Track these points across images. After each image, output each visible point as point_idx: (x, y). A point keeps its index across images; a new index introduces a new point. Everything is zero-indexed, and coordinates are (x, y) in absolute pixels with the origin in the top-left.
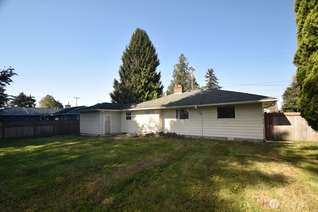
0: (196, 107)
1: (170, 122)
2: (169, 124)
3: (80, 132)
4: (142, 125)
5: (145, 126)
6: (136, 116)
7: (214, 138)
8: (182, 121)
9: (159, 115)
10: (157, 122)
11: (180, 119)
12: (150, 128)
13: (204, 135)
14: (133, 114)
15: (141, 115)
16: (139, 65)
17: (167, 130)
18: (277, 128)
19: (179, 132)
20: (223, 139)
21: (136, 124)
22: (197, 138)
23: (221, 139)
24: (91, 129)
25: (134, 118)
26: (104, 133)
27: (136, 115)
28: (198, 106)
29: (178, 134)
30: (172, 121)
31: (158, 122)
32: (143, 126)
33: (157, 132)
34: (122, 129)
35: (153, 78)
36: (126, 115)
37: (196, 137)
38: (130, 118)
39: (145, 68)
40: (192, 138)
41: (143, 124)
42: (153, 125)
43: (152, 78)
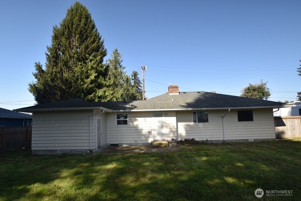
0: (229, 110)
1: (186, 127)
2: (184, 129)
3: (32, 149)
4: (147, 131)
5: (153, 132)
6: (136, 120)
7: (236, 141)
8: (201, 125)
9: (176, 117)
10: (172, 127)
11: (198, 122)
12: (162, 134)
13: (226, 139)
14: (130, 117)
15: (146, 118)
16: (85, 51)
17: (181, 136)
18: (277, 129)
19: (198, 138)
20: (244, 141)
21: (137, 130)
22: (219, 143)
23: (242, 141)
24: (70, 141)
25: (133, 122)
26: (97, 146)
27: (137, 118)
28: (232, 108)
29: (196, 140)
30: (188, 125)
31: (174, 127)
32: (150, 133)
33: (173, 140)
34: (108, 140)
35: (103, 71)
36: (117, 119)
37: (217, 142)
38: (125, 122)
39: (93, 56)
40: (214, 143)
41: (150, 130)
42: (165, 131)
43: (101, 71)
